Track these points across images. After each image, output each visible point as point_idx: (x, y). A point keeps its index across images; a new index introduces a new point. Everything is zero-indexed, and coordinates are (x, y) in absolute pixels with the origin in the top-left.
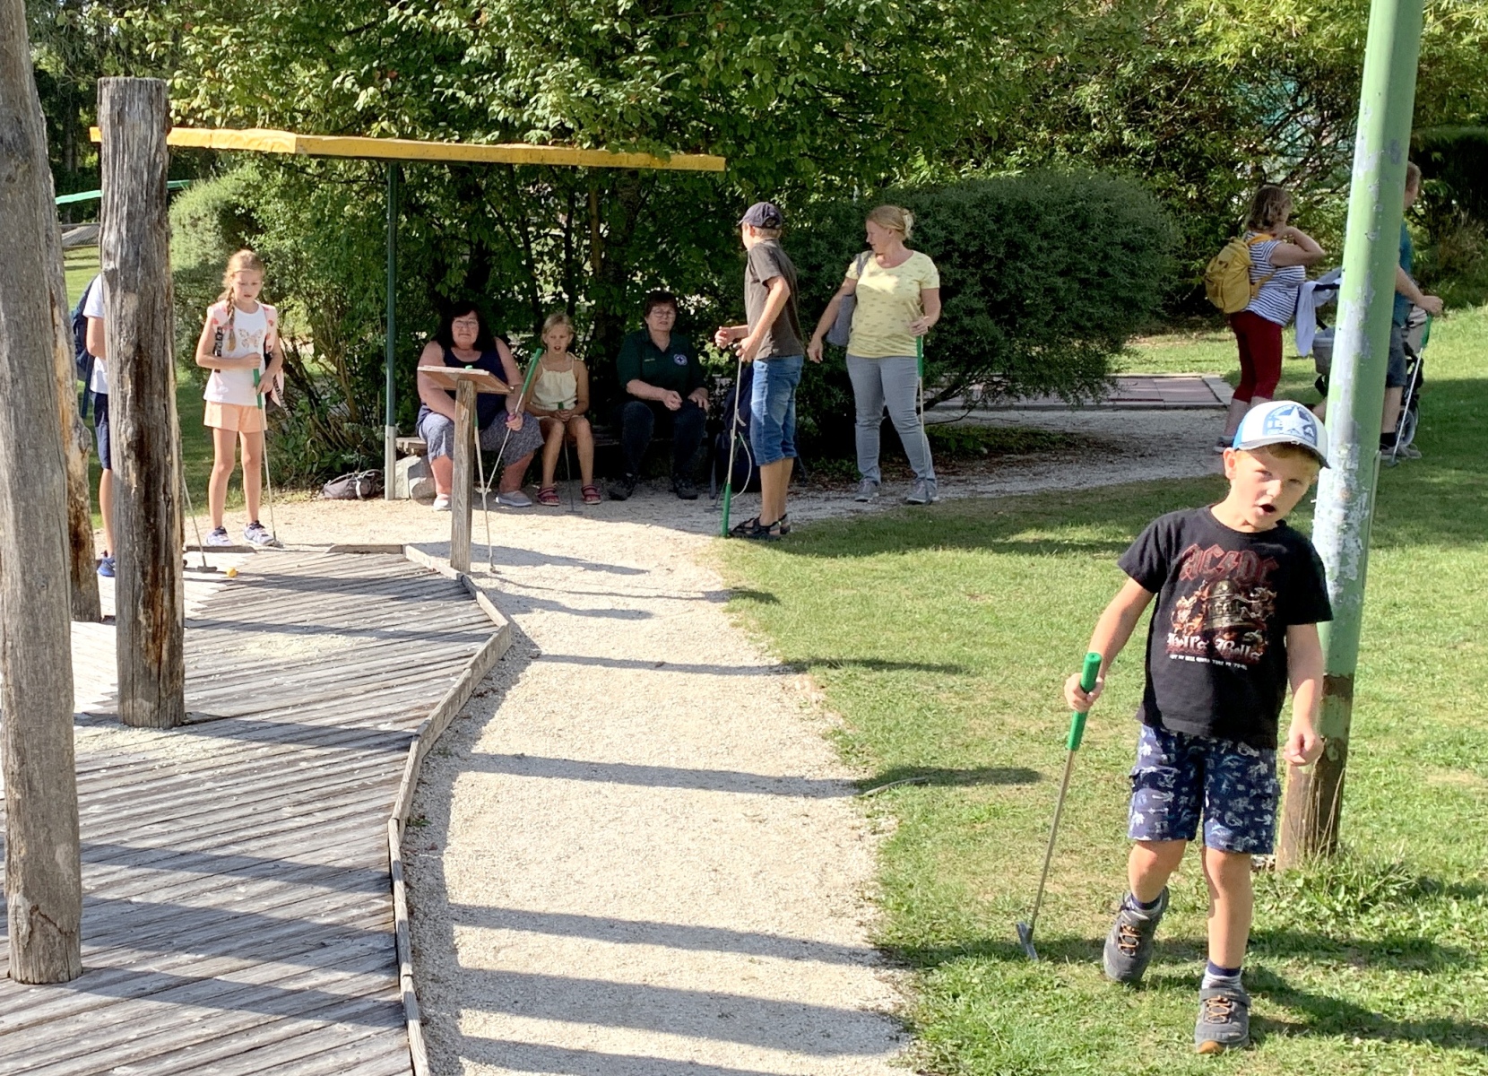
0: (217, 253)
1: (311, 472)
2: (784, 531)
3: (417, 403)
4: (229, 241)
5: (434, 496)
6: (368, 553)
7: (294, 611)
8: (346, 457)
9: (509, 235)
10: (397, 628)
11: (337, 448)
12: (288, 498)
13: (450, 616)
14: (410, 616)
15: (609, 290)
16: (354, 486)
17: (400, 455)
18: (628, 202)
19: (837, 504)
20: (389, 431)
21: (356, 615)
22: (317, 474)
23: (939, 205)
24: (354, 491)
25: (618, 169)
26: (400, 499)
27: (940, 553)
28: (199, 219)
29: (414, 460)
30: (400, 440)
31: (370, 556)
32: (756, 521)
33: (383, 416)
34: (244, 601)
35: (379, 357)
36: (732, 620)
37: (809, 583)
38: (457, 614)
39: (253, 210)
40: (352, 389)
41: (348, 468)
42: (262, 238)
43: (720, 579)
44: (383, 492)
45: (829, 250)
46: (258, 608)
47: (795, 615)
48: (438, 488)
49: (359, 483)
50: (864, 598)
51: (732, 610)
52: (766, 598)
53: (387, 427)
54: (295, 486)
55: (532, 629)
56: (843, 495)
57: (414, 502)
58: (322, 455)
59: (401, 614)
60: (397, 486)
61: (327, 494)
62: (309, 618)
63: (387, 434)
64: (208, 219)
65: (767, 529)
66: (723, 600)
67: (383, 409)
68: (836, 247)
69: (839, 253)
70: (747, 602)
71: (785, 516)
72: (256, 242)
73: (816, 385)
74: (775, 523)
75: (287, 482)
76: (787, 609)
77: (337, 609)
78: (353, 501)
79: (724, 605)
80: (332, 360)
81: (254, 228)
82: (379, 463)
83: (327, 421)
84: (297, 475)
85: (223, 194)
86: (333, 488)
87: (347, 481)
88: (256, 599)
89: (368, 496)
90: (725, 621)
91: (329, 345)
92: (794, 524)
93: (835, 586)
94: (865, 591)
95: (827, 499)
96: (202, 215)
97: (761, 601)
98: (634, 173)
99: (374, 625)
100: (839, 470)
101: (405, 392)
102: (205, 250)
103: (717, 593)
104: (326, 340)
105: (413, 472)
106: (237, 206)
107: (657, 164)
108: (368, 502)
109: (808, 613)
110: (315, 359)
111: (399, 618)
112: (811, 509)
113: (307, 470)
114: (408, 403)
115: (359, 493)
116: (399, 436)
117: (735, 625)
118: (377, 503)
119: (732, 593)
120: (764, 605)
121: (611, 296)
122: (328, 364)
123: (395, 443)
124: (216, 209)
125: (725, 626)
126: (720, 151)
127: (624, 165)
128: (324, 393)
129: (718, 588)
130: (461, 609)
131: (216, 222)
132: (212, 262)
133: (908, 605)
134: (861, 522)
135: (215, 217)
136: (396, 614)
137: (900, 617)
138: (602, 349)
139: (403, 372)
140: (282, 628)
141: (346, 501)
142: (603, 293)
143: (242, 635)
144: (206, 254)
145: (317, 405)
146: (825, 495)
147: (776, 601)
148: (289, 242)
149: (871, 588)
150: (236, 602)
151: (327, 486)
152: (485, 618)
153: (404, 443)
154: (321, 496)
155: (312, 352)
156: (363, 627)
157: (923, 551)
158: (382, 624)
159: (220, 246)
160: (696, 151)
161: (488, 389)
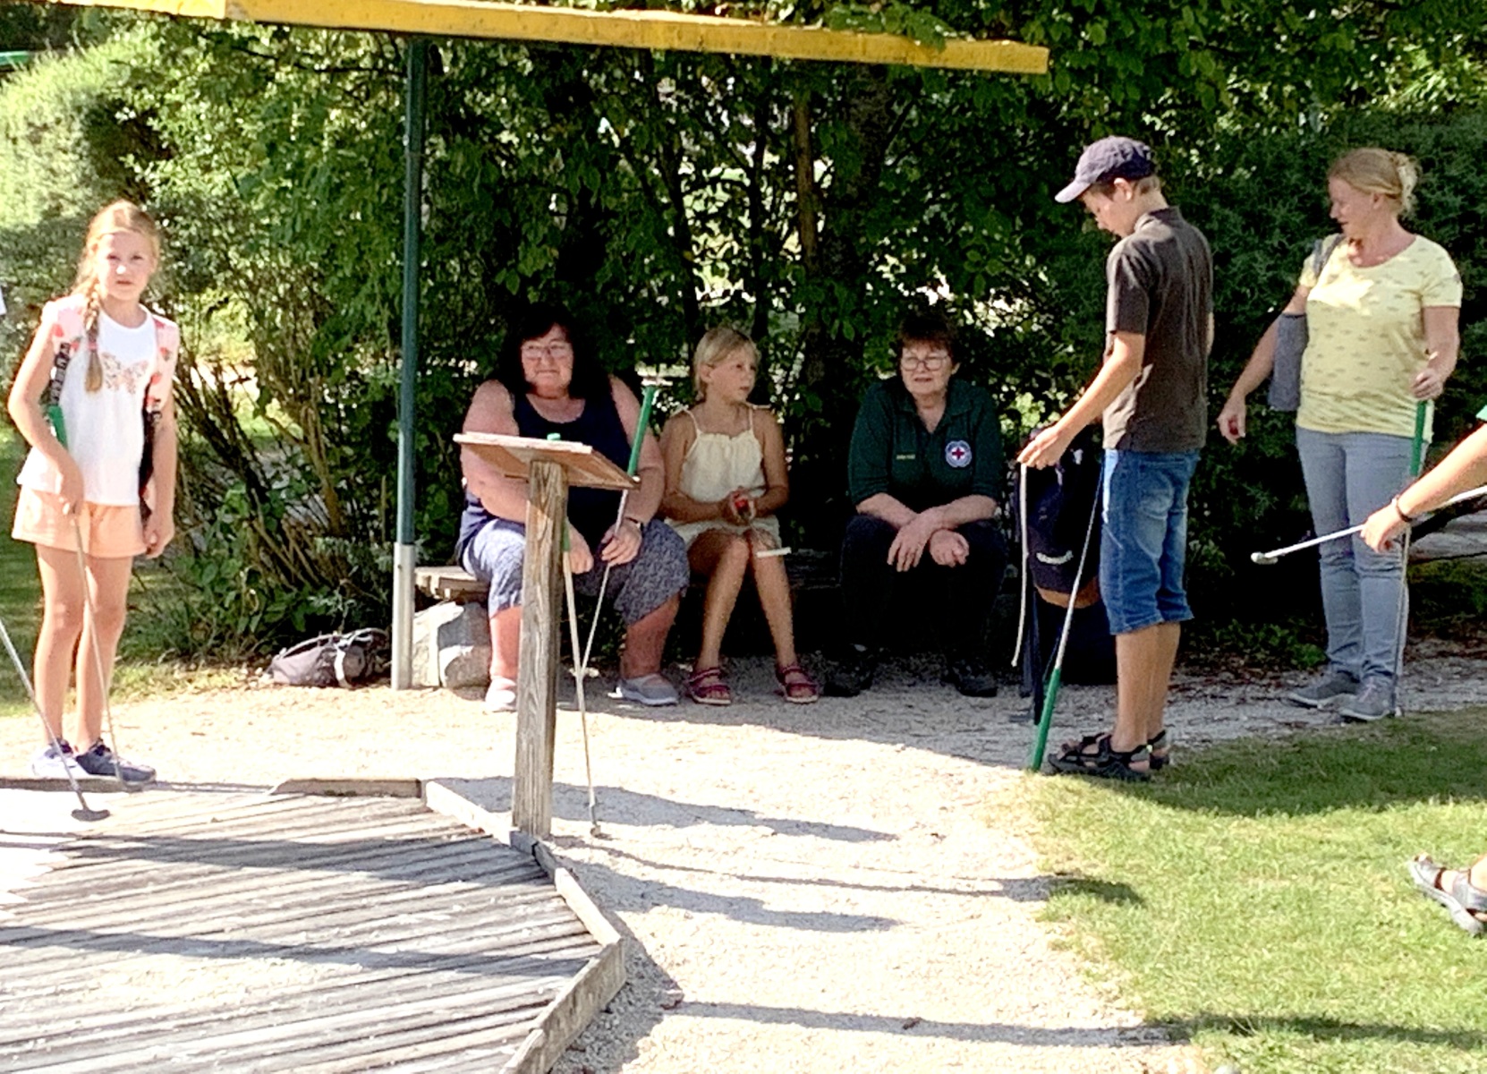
0: (80, 194)
1: (247, 632)
2: (1157, 763)
3: (458, 500)
4: (102, 172)
5: (486, 683)
6: (352, 794)
7: (200, 910)
8: (319, 602)
9: (643, 179)
10: (403, 947)
11: (300, 585)
12: (202, 682)
13: (507, 923)
14: (428, 922)
15: (831, 288)
16: (332, 660)
17: (423, 600)
18: (869, 123)
19: (1259, 710)
20: (402, 554)
21: (323, 921)
22: (259, 635)
23: (1450, 148)
24: (331, 669)
25: (850, 64)
26: (421, 687)
27: (1450, 808)
28: (45, 127)
29: (450, 611)
30: (422, 573)
31: (356, 801)
32: (1106, 743)
33: (391, 525)
34: (101, 890)
35: (385, 409)
36: (1053, 937)
37: (1200, 866)
38: (524, 918)
39: (153, 113)
40: (332, 469)
41: (322, 624)
42: (167, 167)
43: (1033, 855)
44: (387, 673)
45: (1245, 228)
46: (128, 904)
47: (1172, 927)
48: (497, 665)
49: (341, 655)
50: (1304, 897)
51: (1052, 917)
52: (1115, 893)
53: (397, 546)
54: (216, 660)
55: (668, 949)
56: (1272, 693)
57: (447, 693)
58: (271, 596)
59: (413, 919)
60: (417, 662)
61: (278, 676)
62: (229, 926)
63: (397, 561)
64: (62, 129)
65: (1126, 758)
66: (1039, 896)
67: (391, 511)
68: (1258, 222)
69: (1264, 235)
70: (1082, 901)
71: (1163, 734)
72: (157, 176)
73: (1219, 480)
74: (1140, 748)
75: (201, 651)
76: (1158, 915)
77: (286, 908)
78: (329, 690)
79: (1041, 905)
80: (291, 409)
81: (153, 147)
82: (379, 615)
83: (280, 530)
84: (220, 637)
85: (96, 82)
86: (290, 663)
87: (318, 650)
88: (125, 885)
89: (359, 680)
90: (1042, 935)
91: (288, 384)
92: (1175, 748)
93: (1249, 871)
94: (1306, 883)
95: (1242, 701)
96: (50, 120)
97: (1108, 900)
98: (879, 70)
99: (358, 940)
100: (1265, 644)
101: (435, 479)
102: (56, 189)
103: (1026, 882)
104: (282, 373)
105: (447, 634)
106: (119, 105)
107: (920, 58)
108: (360, 693)
109: (1195, 924)
110: (260, 410)
111: (406, 927)
112: (1208, 720)
113: (241, 629)
114: (441, 498)
115: (340, 675)
116: (421, 563)
117: (1057, 946)
118: (375, 693)
119: (1055, 883)
120: (1113, 907)
121: (835, 301)
122: (285, 420)
123: (414, 576)
124: (79, 109)
125: (1040, 950)
126: (1040, 35)
127: (858, 57)
128: (277, 477)
129: (1030, 873)
130: (531, 910)
131: (77, 135)
132: (70, 212)
133: (1387, 911)
134: (1301, 747)
135: (77, 125)
136: (403, 919)
137: (1369, 935)
138: (817, 403)
139: (432, 438)
140: (176, 945)
141: (315, 690)
142: (820, 297)
143: (94, 958)
144: (55, 197)
145: (264, 499)
146: (1234, 693)
147: (1137, 899)
148: (220, 177)
149: (1317, 876)
150: (84, 893)
151: (280, 660)
152: (577, 927)
153: (432, 577)
154: (266, 679)
155: (256, 393)
156: (334, 944)
157: (1418, 806)
158: (372, 938)
159: (85, 181)
160: (997, 33)
161: (589, 480)
